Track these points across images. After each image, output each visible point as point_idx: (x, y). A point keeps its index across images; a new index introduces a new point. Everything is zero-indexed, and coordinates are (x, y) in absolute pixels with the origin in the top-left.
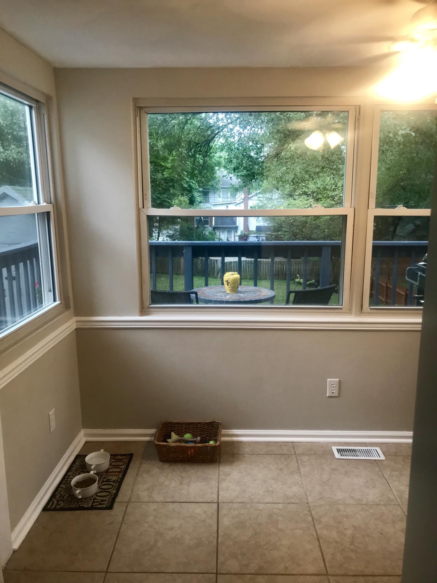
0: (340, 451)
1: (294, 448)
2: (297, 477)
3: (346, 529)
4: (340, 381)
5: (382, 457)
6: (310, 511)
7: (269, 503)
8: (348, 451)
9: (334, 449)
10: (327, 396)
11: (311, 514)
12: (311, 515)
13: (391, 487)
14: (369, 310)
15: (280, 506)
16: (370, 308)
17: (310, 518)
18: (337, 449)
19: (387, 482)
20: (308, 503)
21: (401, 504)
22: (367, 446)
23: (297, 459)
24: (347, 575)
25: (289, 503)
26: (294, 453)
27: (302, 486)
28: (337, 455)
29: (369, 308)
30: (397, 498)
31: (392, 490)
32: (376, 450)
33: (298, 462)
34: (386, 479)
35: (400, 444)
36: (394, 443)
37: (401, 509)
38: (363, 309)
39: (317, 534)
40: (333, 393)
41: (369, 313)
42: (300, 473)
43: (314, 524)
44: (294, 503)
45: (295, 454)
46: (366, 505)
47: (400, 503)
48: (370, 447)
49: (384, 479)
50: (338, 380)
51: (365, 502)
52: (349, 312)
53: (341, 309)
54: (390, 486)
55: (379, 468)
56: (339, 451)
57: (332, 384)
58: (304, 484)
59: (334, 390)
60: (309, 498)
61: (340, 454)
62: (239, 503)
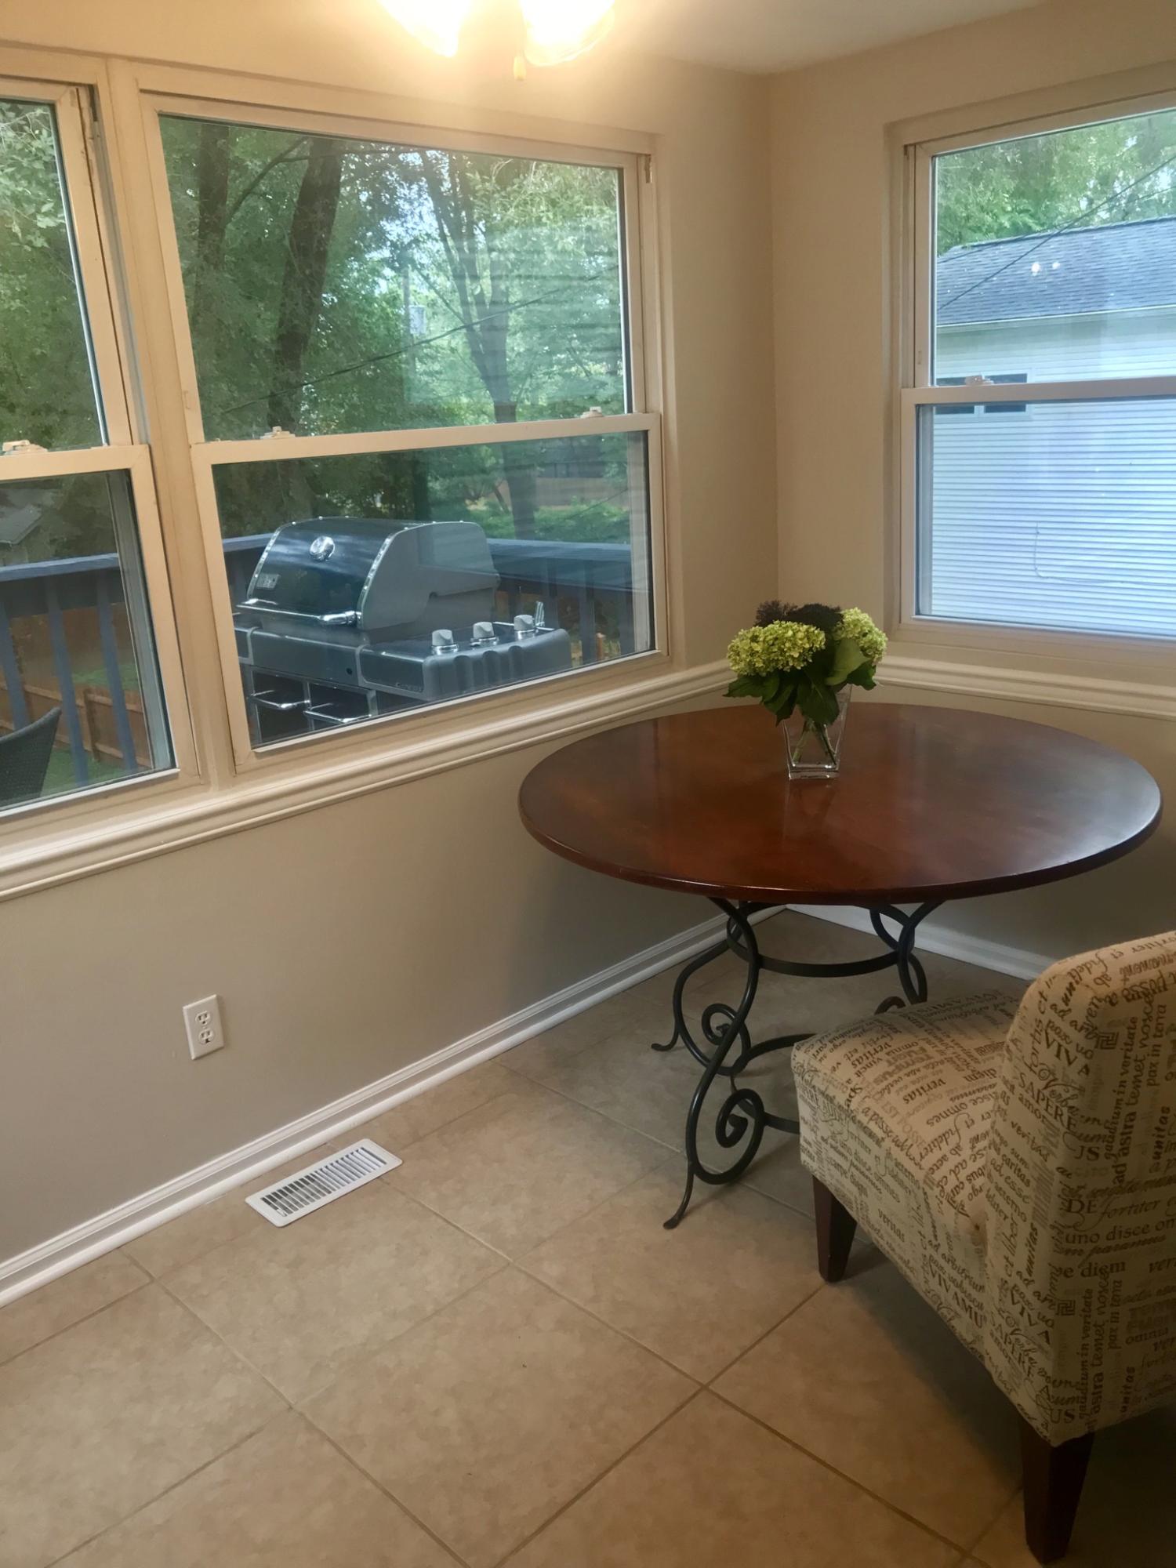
0: (274, 1200)
1: (136, 1263)
2: (207, 1348)
3: (436, 1413)
4: (219, 999)
5: (393, 1162)
6: (311, 1428)
7: (176, 1485)
8: (297, 1189)
9: (255, 1201)
10: (193, 1058)
11: (319, 1431)
12: (325, 1438)
13: (462, 1229)
14: (254, 761)
15: (217, 1471)
16: (256, 753)
17: (327, 1449)
18: (264, 1199)
19: (445, 1220)
20: (291, 1408)
21: (511, 1260)
22: (334, 1151)
23: (168, 1293)
24: (525, 1542)
25: (236, 1446)
26: (148, 1280)
27: (239, 1366)
28: (277, 1218)
29: (253, 754)
30: (493, 1248)
31: (468, 1235)
32: (363, 1149)
33: (177, 1301)
34: (437, 1215)
35: (405, 1106)
36: (393, 1109)
37: (520, 1271)
38: (237, 763)
39: (374, 1482)
40: (207, 1041)
41: (257, 769)
42: (207, 1328)
43: (348, 1458)
44: (251, 1435)
45: (152, 1280)
46: (437, 1312)
47: (508, 1258)
48: (343, 1148)
49: (434, 1217)
50: (214, 996)
51: (430, 1308)
52: (200, 781)
53: (175, 776)
54: (458, 1225)
55: (403, 1193)
56: (270, 1200)
57: (200, 1018)
58: (241, 1356)
59: (208, 1033)
60: (282, 1390)
61: (280, 1210)
62: (76, 1549)
